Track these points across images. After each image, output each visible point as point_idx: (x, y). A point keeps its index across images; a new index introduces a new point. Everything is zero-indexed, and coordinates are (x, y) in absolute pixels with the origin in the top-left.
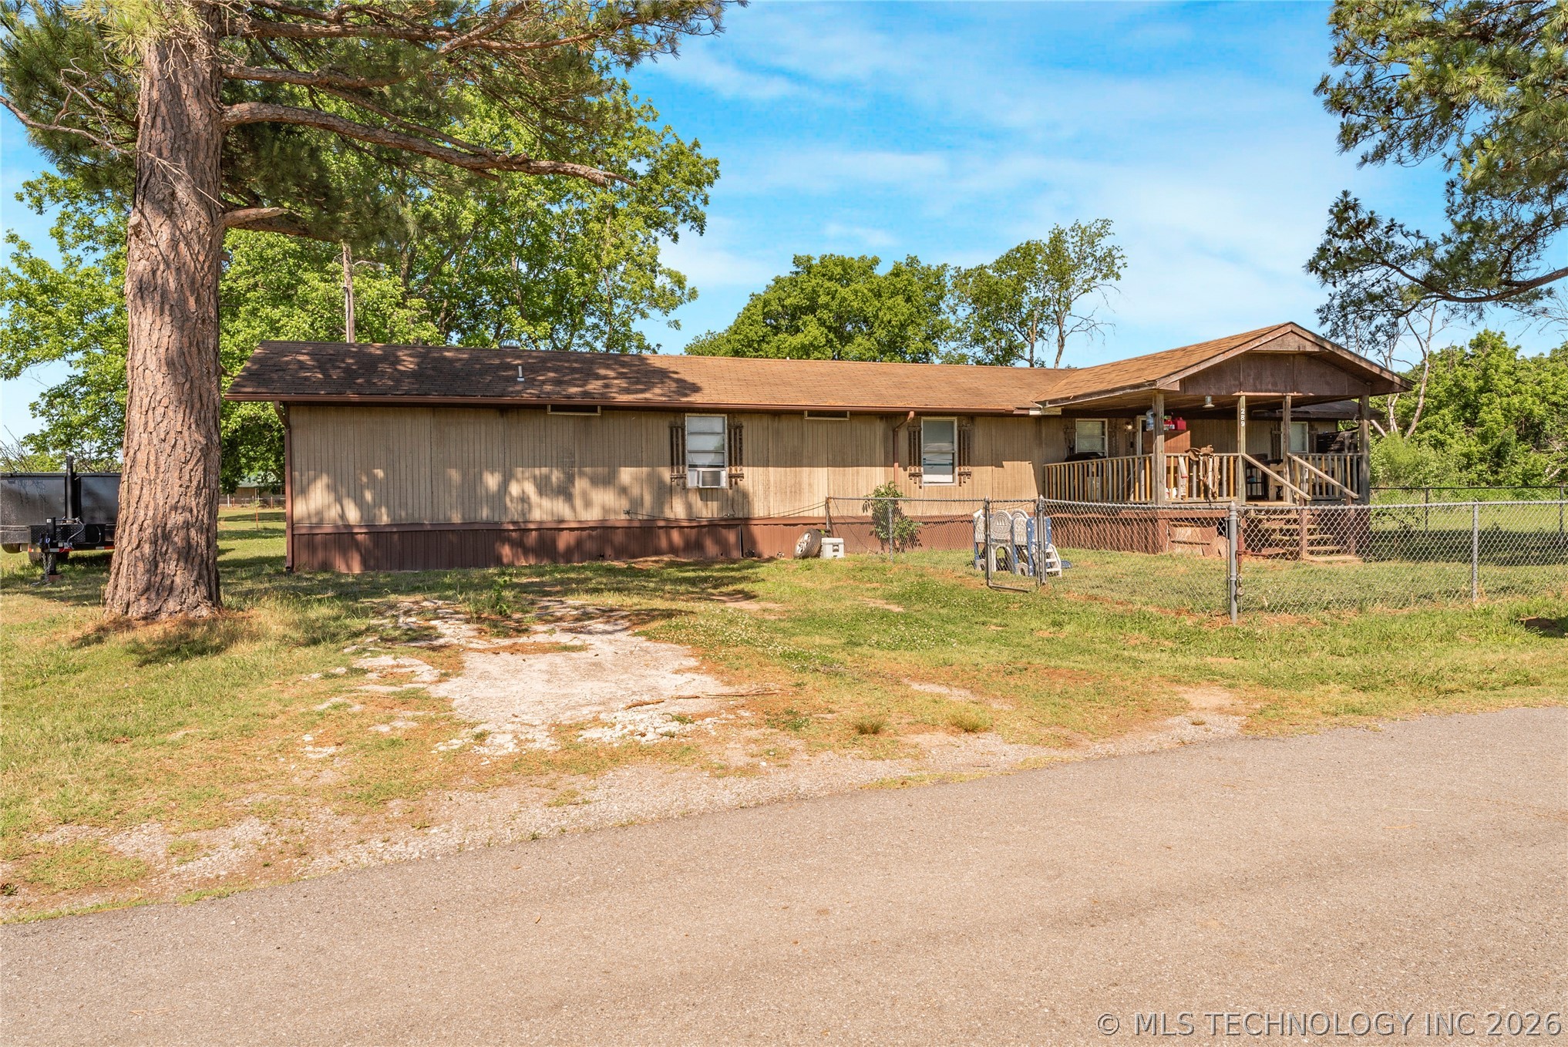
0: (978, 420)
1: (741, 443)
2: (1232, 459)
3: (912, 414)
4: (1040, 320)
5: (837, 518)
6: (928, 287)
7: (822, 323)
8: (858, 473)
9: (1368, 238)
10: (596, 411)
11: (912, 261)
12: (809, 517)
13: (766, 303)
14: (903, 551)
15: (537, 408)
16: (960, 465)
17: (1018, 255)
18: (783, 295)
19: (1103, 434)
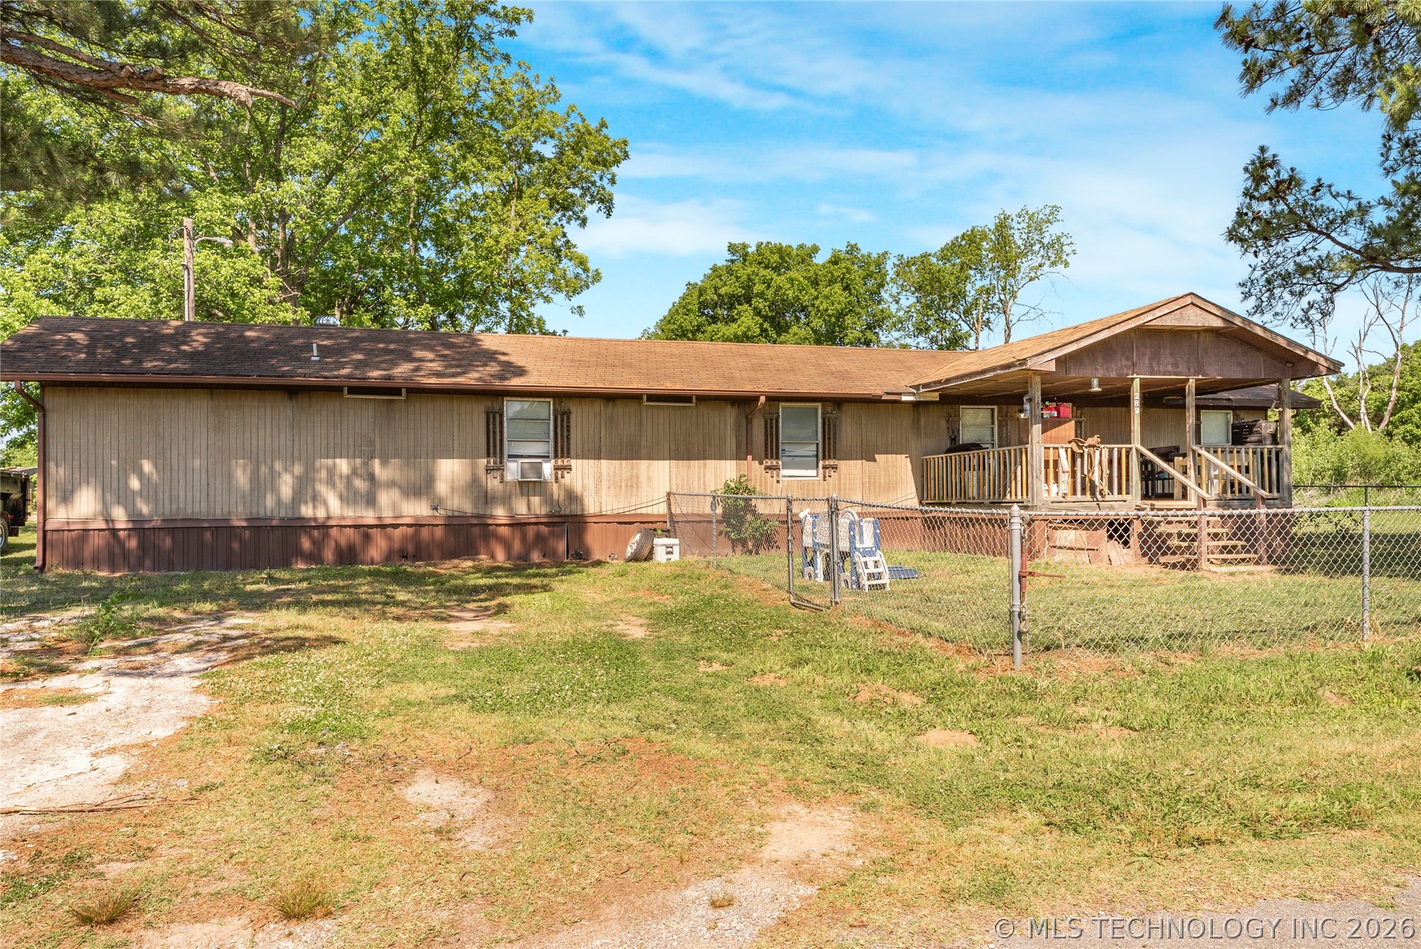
0: (846, 407)
1: (569, 431)
2: (1124, 451)
3: (763, 399)
4: (986, 309)
5: (679, 515)
6: (868, 275)
7: (758, 312)
8: (705, 465)
9: (1290, 199)
10: (400, 394)
11: (852, 249)
12: (647, 515)
13: (702, 292)
14: (757, 553)
15: (332, 390)
16: (824, 458)
17: (963, 243)
18: (720, 284)
19: (993, 423)
